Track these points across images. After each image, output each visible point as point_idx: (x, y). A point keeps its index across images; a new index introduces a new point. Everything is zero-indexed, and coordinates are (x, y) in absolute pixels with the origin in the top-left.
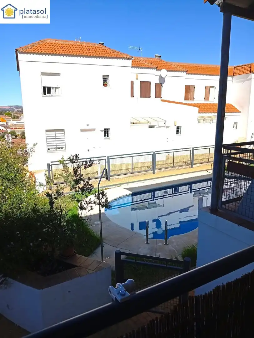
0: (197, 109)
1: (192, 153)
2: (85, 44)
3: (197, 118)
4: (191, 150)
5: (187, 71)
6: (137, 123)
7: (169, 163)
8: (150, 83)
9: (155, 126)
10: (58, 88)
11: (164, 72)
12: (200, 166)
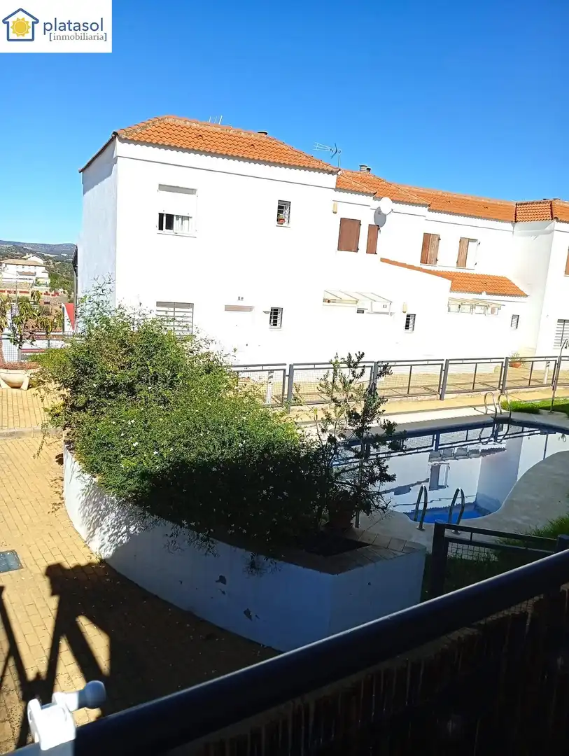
0: (448, 283)
1: (445, 371)
2: (243, 134)
3: (448, 300)
4: (442, 365)
5: (429, 206)
6: (334, 301)
7: (395, 388)
8: (359, 223)
9: (365, 311)
10: (188, 218)
11: (386, 204)
12: (456, 398)
